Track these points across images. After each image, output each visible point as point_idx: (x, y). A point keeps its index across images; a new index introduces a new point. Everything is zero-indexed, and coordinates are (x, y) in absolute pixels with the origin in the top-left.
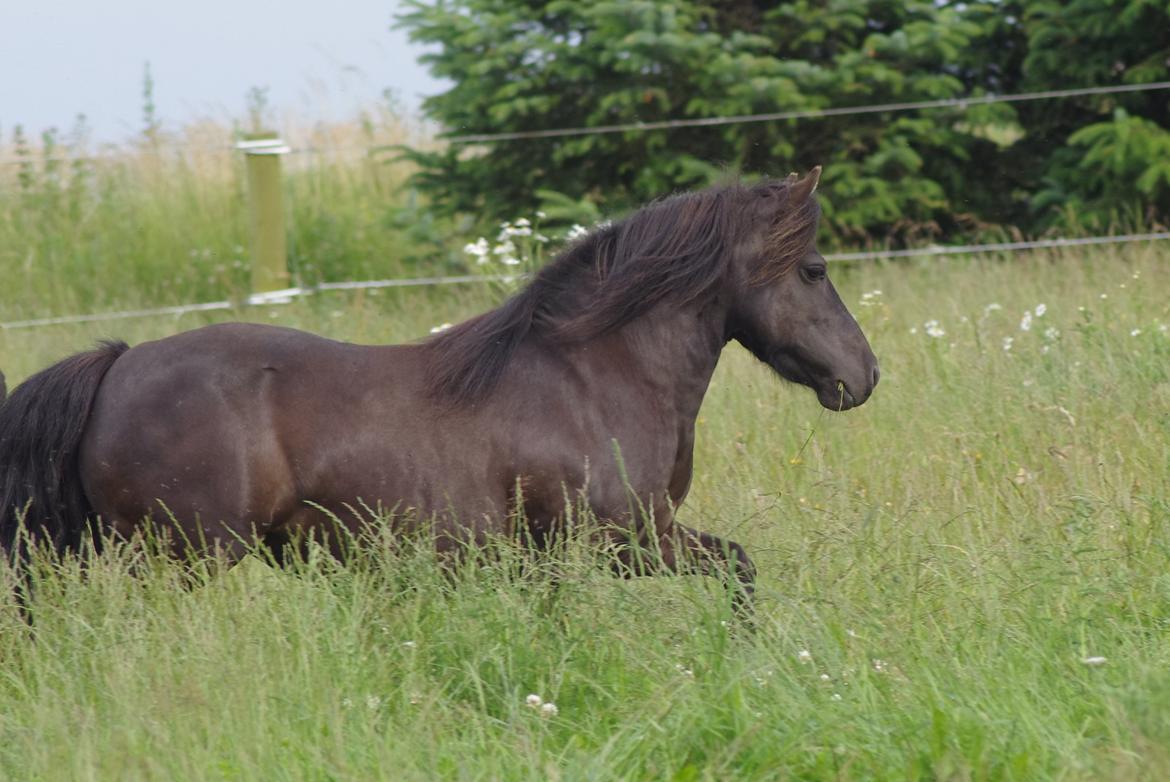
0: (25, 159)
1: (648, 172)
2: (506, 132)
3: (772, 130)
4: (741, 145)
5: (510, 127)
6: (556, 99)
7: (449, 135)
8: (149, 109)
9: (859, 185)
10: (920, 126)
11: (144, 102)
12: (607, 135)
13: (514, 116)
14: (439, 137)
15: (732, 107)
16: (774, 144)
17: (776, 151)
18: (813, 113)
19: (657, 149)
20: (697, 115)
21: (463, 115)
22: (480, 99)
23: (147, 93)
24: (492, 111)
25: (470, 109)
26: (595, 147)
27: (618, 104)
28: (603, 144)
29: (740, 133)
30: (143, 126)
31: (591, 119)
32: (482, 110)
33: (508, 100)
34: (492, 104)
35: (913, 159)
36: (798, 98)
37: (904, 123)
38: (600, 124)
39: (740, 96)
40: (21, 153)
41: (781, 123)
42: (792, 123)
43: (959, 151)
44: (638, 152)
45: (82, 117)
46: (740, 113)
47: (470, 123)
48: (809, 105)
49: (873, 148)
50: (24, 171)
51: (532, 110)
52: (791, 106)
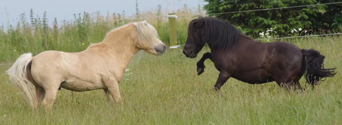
0: (116, 20)
1: (251, 20)
2: (222, 12)
3: (277, 11)
4: (270, 15)
5: (223, 11)
6: (232, 5)
7: (209, 13)
8: (137, 9)
9: (295, 22)
10: (308, 10)
11: (136, 8)
12: (243, 13)
13: (224, 9)
14: (207, 14)
15: (269, 6)
16: (277, 14)
17: (278, 15)
18: (285, 7)
19: (253, 15)
20: (262, 8)
21: (213, 9)
22: (216, 6)
23: (137, 6)
24: (219, 8)
25: (214, 8)
26: (240, 15)
27: (246, 6)
28: (242, 15)
29: (270, 12)
30: (136, 13)
31: (240, 10)
32: (217, 8)
33: (223, 6)
34: (219, 7)
35: (306, 17)
36: (283, 5)
37: (304, 9)
38: (241, 11)
39: (270, 4)
40: (115, 18)
41: (279, 10)
42: (281, 10)
43: (315, 15)
44: (249, 16)
45: (124, 11)
46: (271, 8)
47: (214, 10)
48: (284, 6)
49: (298, 15)
50: (115, 22)
51: (227, 7)
52: (281, 6)
